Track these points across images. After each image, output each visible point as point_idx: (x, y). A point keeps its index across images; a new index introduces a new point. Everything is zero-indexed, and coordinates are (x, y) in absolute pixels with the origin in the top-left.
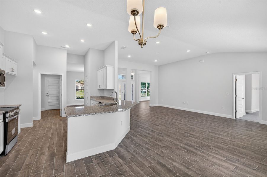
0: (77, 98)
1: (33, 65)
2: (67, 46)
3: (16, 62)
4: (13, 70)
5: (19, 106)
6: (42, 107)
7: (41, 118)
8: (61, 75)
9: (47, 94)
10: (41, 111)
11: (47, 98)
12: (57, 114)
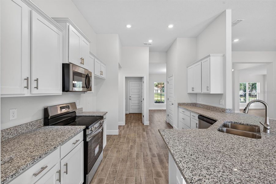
0: (156, 102)
1: (119, 68)
2: (150, 41)
3: (105, 65)
4: (101, 73)
5: (105, 114)
6: (126, 110)
7: (126, 123)
8: (144, 77)
9: (130, 98)
10: (126, 114)
11: (130, 101)
12: (139, 120)
